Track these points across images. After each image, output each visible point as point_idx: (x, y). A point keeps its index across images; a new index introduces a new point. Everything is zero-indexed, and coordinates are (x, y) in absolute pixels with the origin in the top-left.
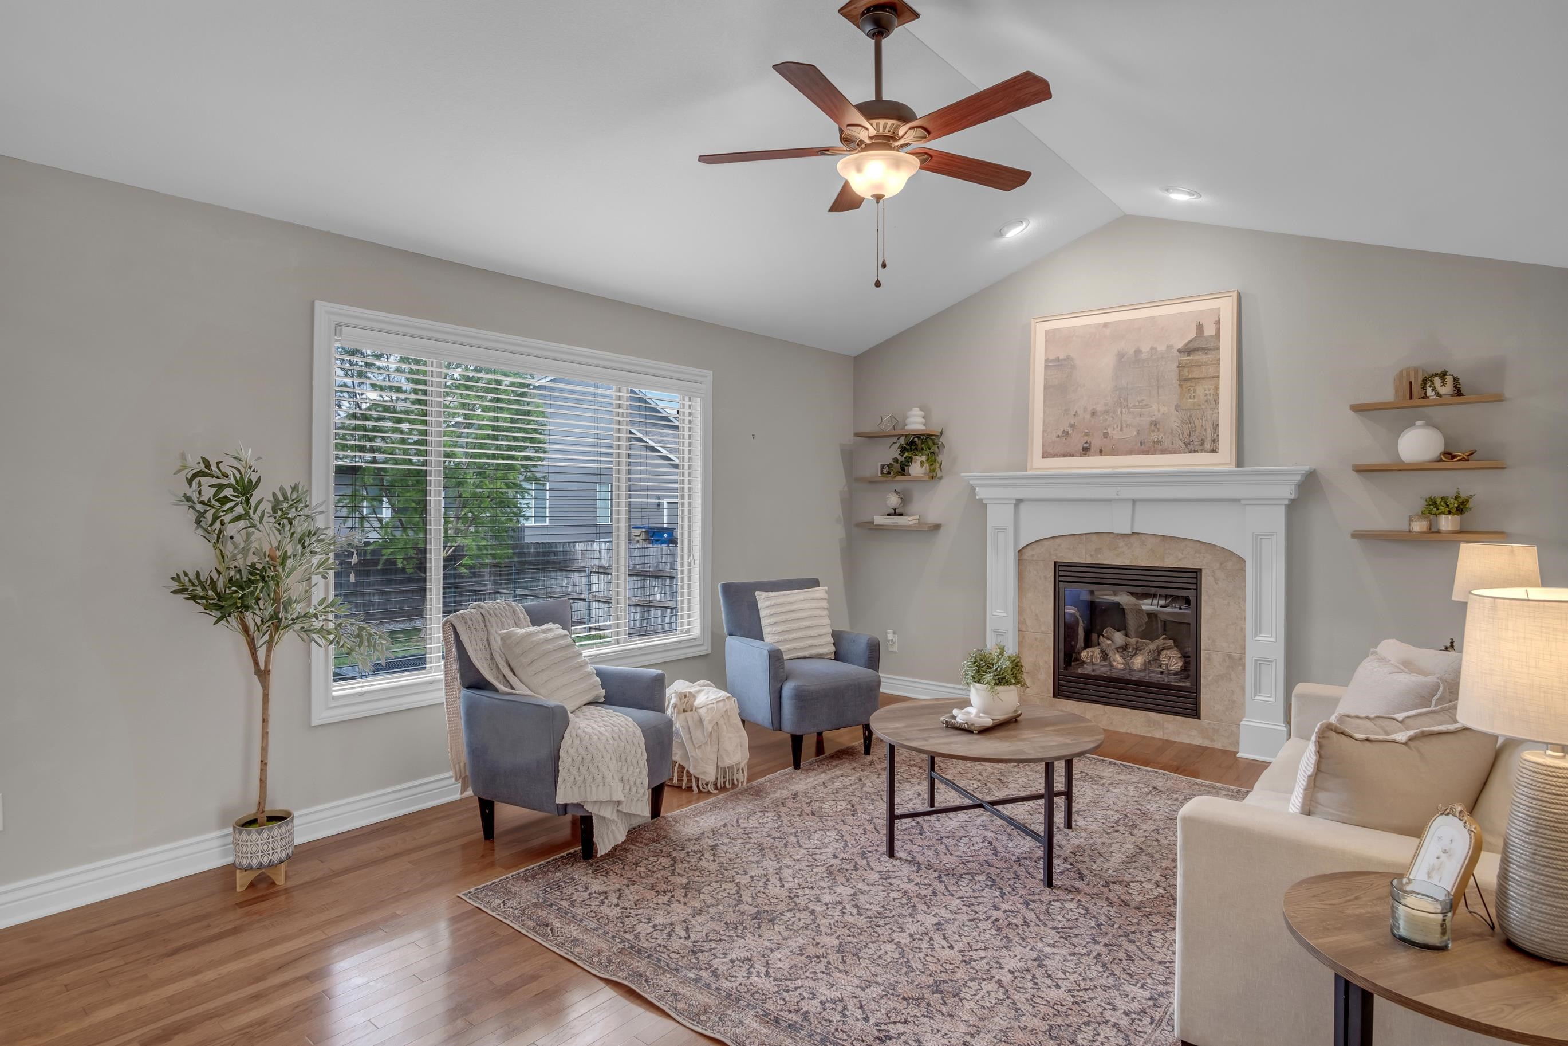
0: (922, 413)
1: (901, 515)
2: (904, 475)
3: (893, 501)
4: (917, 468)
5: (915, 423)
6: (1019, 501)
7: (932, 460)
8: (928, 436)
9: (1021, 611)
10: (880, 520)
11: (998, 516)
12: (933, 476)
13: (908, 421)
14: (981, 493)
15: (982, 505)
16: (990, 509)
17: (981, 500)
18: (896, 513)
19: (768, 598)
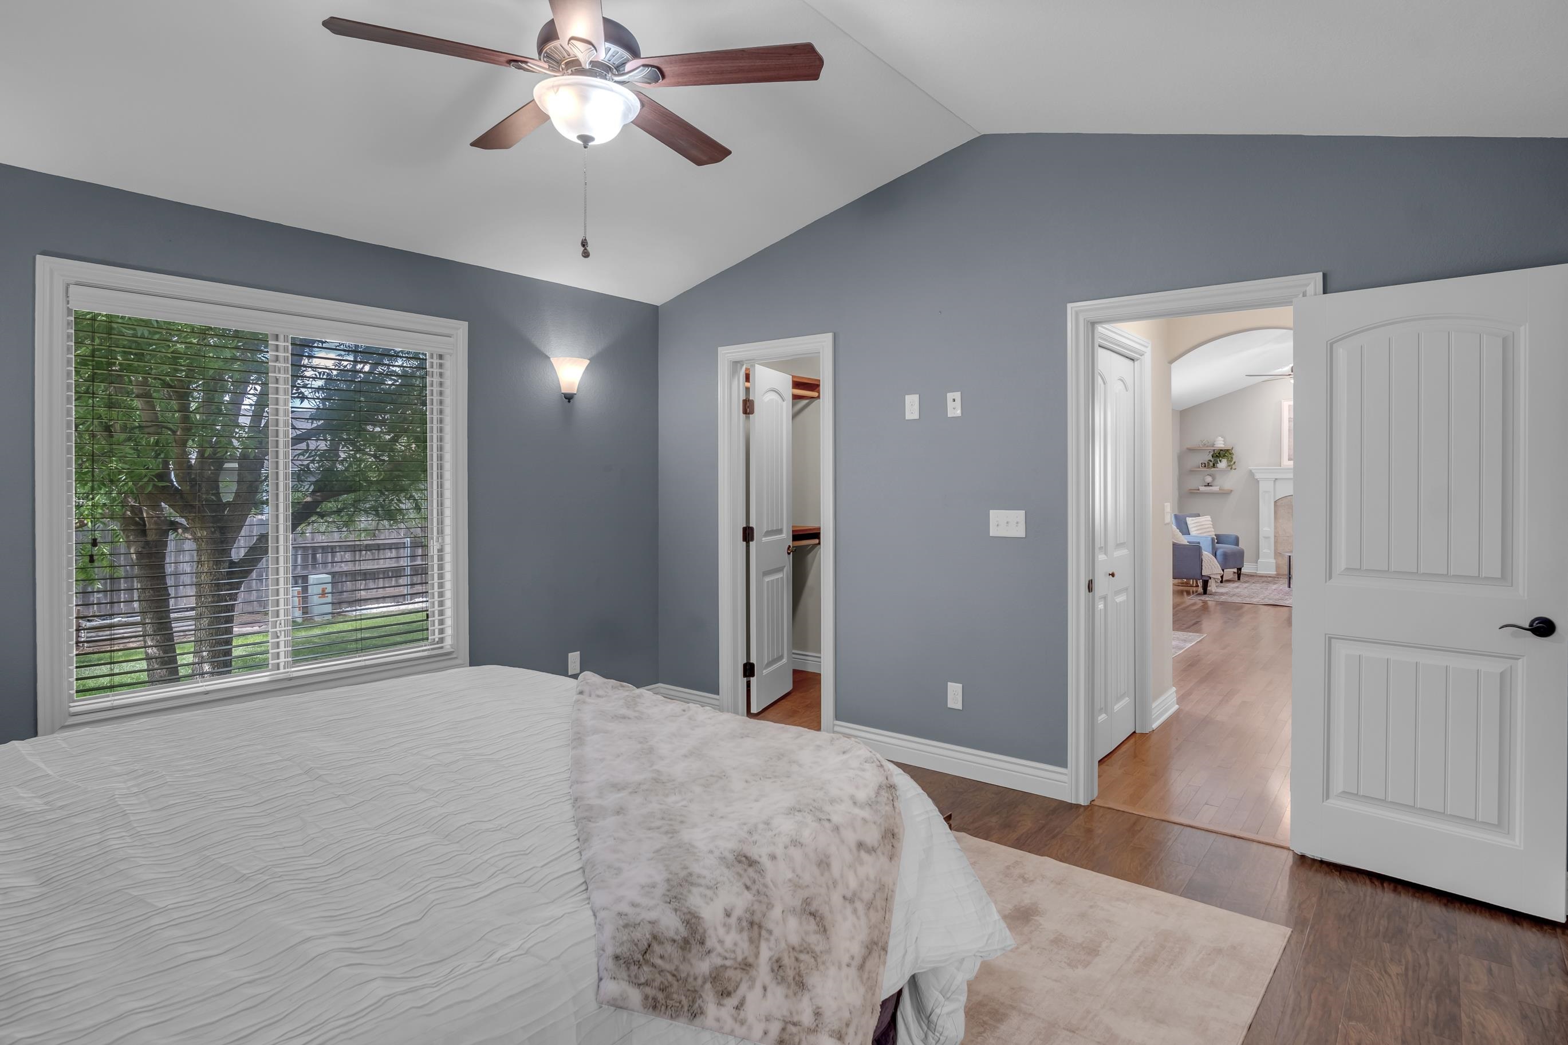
0: (1223, 439)
1: (1211, 486)
2: (1214, 468)
3: (1209, 479)
4: (1223, 464)
5: (1220, 444)
6: (1276, 479)
7: (1230, 460)
8: (1228, 450)
9: (1276, 527)
10: (1203, 489)
11: (1264, 486)
12: (1231, 466)
13: (1215, 443)
14: (1257, 476)
15: (1257, 482)
16: (1261, 483)
17: (1257, 479)
18: (1208, 485)
19: (1193, 520)
